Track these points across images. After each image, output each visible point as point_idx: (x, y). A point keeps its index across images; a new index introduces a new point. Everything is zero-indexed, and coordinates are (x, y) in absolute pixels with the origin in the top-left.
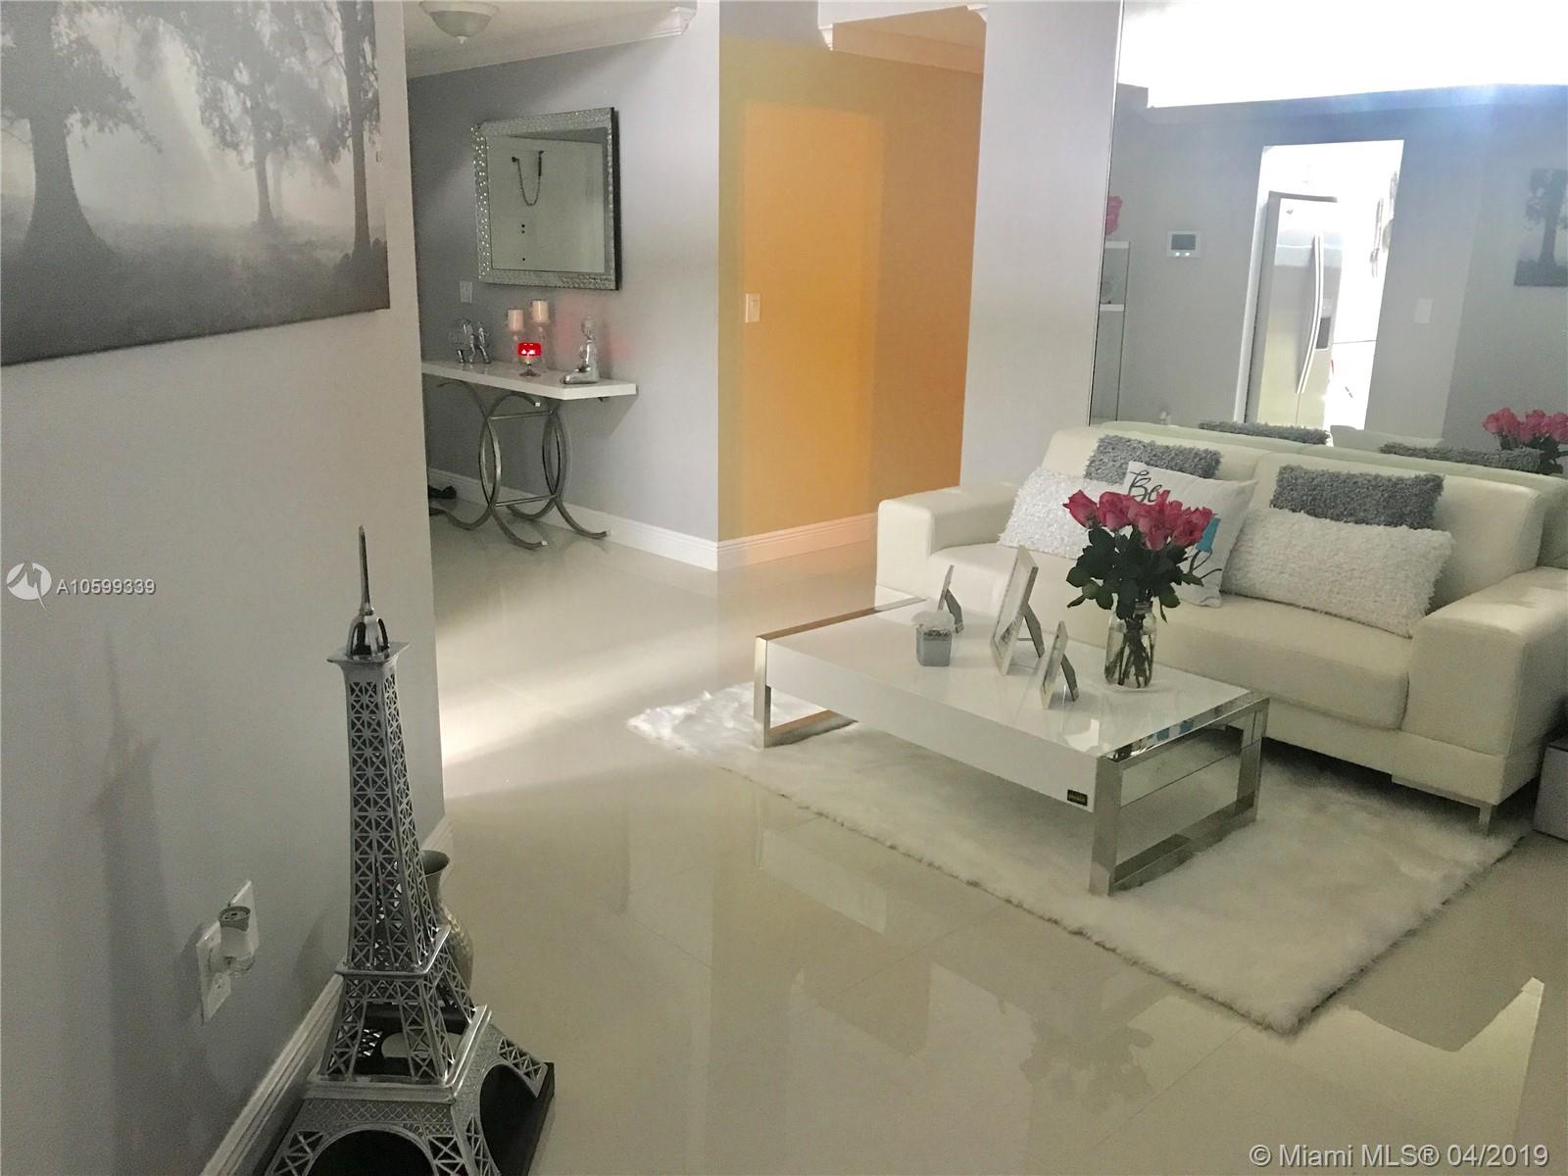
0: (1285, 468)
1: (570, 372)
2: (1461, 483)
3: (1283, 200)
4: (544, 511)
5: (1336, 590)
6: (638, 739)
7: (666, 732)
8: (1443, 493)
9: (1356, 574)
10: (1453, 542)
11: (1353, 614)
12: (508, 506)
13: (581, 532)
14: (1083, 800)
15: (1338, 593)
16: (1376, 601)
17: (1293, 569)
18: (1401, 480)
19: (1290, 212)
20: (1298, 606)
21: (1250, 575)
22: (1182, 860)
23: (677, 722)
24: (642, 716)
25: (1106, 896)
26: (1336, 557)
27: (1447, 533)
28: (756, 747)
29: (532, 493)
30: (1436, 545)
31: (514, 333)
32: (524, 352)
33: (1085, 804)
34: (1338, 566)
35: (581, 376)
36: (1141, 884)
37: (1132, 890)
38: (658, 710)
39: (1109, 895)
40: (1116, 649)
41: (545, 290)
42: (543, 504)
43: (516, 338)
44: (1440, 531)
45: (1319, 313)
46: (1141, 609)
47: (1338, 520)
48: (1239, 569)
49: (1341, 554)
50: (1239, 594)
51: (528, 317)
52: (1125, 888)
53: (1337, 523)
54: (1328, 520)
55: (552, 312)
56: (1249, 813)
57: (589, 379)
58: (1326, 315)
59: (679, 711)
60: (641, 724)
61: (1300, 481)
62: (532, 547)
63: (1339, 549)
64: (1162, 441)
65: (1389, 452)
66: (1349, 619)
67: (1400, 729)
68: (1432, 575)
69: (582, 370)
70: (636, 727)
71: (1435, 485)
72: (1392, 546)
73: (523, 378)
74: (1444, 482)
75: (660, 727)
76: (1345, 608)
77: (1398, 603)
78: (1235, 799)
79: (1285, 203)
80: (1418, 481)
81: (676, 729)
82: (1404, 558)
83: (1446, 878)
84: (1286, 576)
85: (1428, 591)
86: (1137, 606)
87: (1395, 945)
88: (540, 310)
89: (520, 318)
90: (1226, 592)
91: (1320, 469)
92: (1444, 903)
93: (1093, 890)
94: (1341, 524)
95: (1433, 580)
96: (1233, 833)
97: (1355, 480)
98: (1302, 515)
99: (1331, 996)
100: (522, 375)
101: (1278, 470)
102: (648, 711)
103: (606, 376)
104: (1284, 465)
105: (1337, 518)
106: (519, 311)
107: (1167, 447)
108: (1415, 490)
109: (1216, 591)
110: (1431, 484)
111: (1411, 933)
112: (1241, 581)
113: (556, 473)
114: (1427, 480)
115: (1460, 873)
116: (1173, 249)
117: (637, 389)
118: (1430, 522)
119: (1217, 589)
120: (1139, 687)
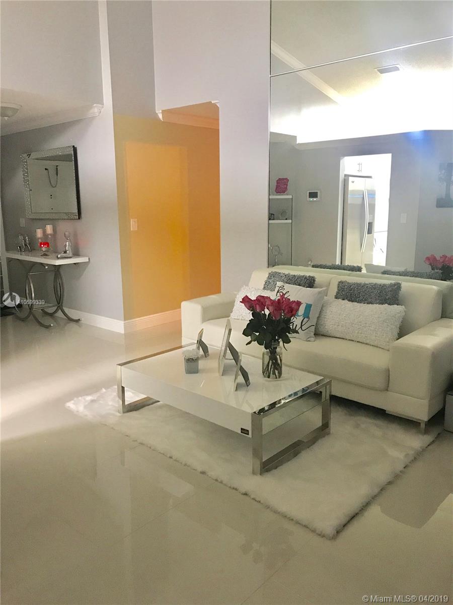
0: (340, 282)
1: (60, 253)
2: (408, 285)
3: (350, 178)
4: (56, 312)
5: (360, 332)
6: (69, 412)
7: (81, 408)
8: (402, 290)
9: (367, 325)
10: (405, 310)
11: (368, 342)
12: (42, 310)
13: (71, 320)
14: (247, 433)
15: (361, 333)
16: (376, 336)
17: (343, 324)
18: (384, 285)
19: (353, 182)
20: (346, 339)
21: (326, 327)
22: (296, 454)
23: (87, 404)
24: (72, 402)
25: (259, 475)
26: (359, 319)
27: (403, 307)
28: (119, 413)
29: (50, 304)
30: (398, 312)
31: (39, 238)
32: (42, 246)
33: (248, 434)
34: (360, 322)
35: (65, 255)
36: (276, 468)
37: (271, 472)
38: (80, 398)
39: (260, 475)
40: (266, 363)
41: (52, 221)
42: (56, 308)
43: (40, 240)
44: (400, 306)
45: (367, 221)
46: (275, 345)
47: (361, 303)
48: (322, 325)
49: (361, 317)
50: (323, 335)
51: (44, 232)
52: (268, 471)
53: (360, 304)
54: (356, 303)
55: (54, 230)
56: (327, 430)
57: (69, 256)
58: (371, 221)
59: (89, 398)
60: (71, 405)
61: (346, 287)
62: (48, 327)
63: (360, 315)
64: (293, 273)
65: (385, 274)
66: (367, 344)
67: (387, 390)
68: (398, 324)
69: (65, 252)
70: (69, 407)
71: (398, 286)
72: (381, 313)
73: (42, 257)
74: (402, 285)
75: (79, 407)
76: (364, 340)
77: (384, 337)
78: (321, 424)
79: (351, 179)
80: (391, 285)
81: (85, 407)
82: (386, 318)
83: (406, 455)
84: (340, 327)
85: (396, 332)
86: (273, 344)
87: (382, 489)
88: (49, 229)
89: (42, 232)
90: (318, 334)
91: (354, 282)
92: (404, 468)
93: (254, 473)
94: (362, 304)
95: (398, 326)
96: (320, 441)
97: (367, 286)
98: (346, 301)
99: (353, 517)
100: (42, 256)
101: (337, 283)
102: (75, 399)
103: (76, 254)
104: (339, 281)
105: (359, 302)
106: (41, 229)
107: (295, 276)
108: (390, 289)
109: (312, 334)
110: (396, 287)
111: (390, 483)
112: (322, 330)
113: (59, 295)
114: (395, 285)
115: (412, 452)
116: (309, 197)
117: (89, 259)
118: (397, 302)
119: (313, 333)
120: (276, 378)
